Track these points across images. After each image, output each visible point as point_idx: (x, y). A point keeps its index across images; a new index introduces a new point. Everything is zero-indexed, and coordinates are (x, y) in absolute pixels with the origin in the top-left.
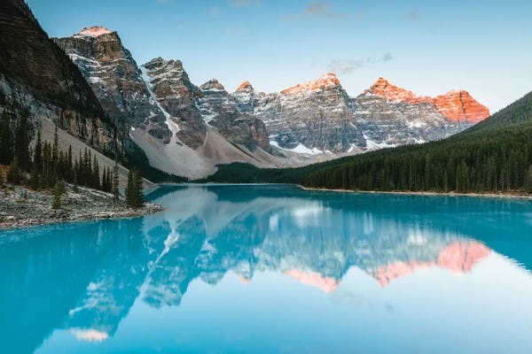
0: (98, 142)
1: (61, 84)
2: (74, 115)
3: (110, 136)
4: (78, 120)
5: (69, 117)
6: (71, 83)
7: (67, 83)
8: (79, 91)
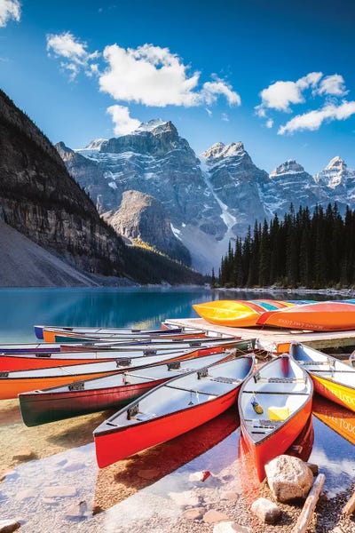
0: (62, 237)
1: (20, 175)
2: (31, 207)
3: (80, 229)
4: (35, 212)
5: (25, 210)
6: (33, 173)
7: (27, 173)
8: (43, 181)
